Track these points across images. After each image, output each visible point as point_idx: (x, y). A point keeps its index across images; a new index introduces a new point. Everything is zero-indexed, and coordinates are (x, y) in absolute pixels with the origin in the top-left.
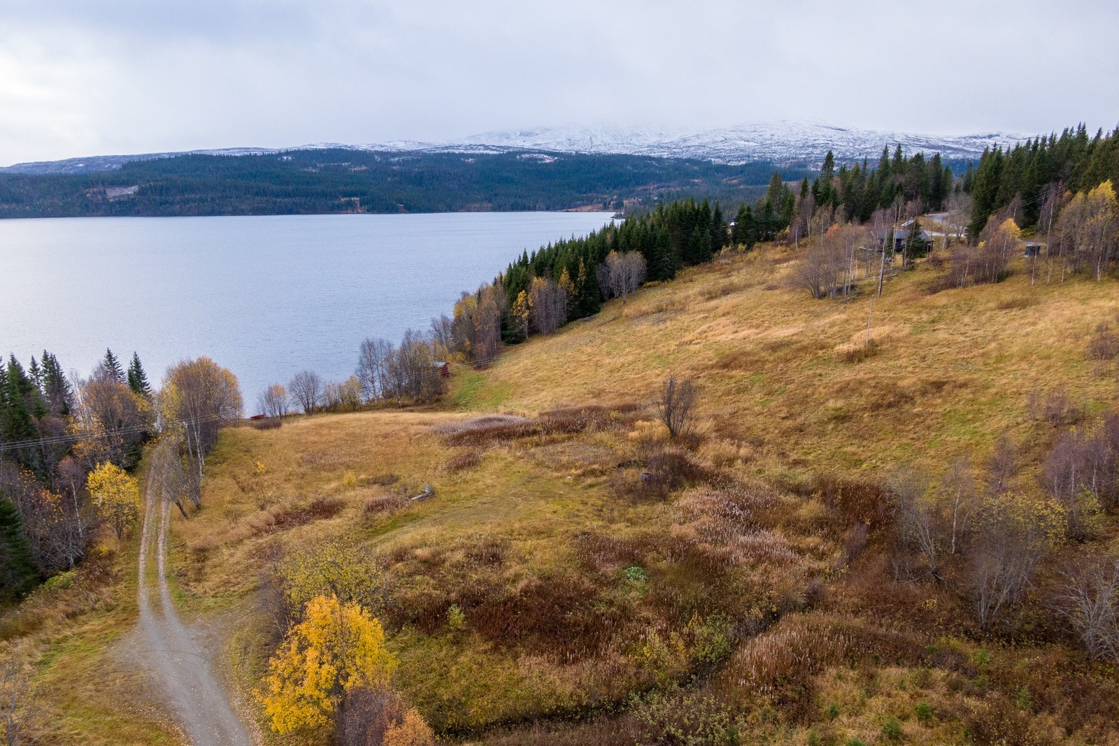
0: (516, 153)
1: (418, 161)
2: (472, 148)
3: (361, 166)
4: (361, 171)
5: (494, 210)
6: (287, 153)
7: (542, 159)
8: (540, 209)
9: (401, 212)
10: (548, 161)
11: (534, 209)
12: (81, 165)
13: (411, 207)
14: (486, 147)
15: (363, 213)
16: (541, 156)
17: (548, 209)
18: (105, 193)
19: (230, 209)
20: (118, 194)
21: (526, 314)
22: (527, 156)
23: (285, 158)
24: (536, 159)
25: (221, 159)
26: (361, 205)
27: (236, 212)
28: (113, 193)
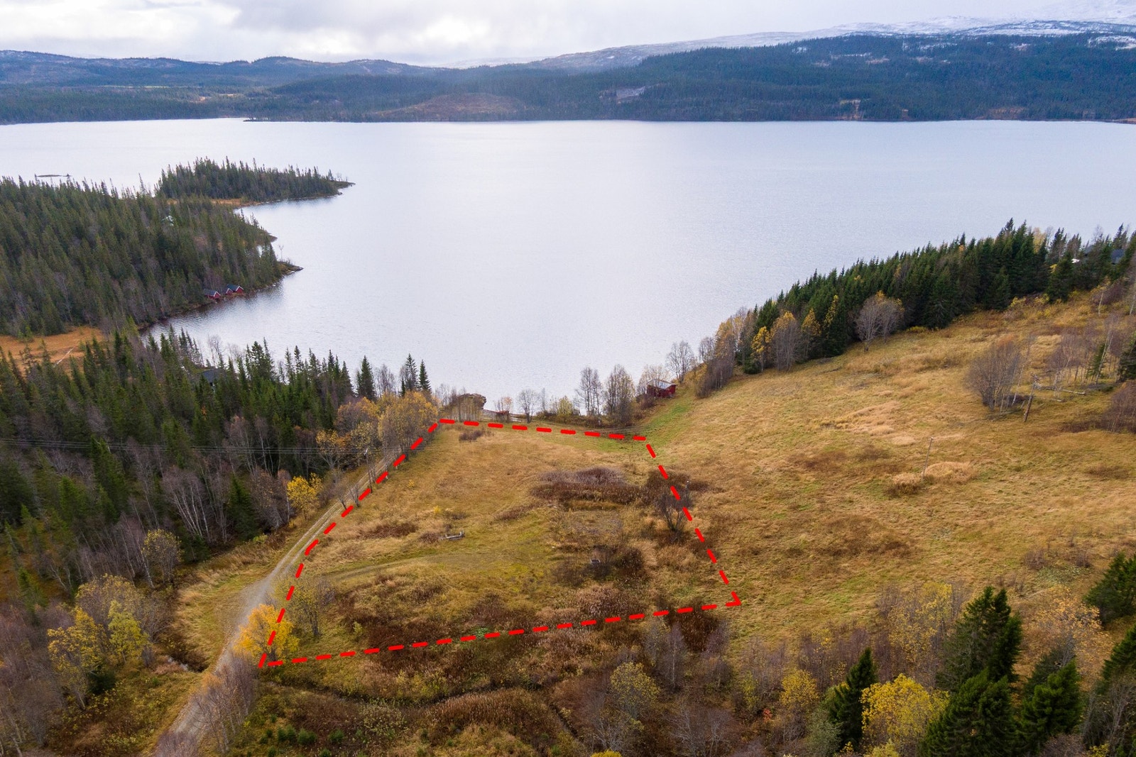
0: (1089, 35)
1: (952, 49)
2: (1035, 27)
3: (880, 57)
4: (877, 65)
5: (1022, 117)
6: (805, 43)
7: (1124, 44)
8: (1088, 118)
9: (904, 120)
10: (1131, 46)
11: (1078, 117)
12: (612, 57)
13: (918, 115)
14: (1056, 24)
15: (859, 120)
16: (1123, 39)
17: (1098, 118)
18: (615, 95)
19: (721, 114)
20: (626, 96)
21: (762, 349)
22: (1104, 39)
23: (800, 49)
24: (1115, 44)
25: (734, 52)
26: (859, 110)
27: (727, 118)
28: (624, 95)
